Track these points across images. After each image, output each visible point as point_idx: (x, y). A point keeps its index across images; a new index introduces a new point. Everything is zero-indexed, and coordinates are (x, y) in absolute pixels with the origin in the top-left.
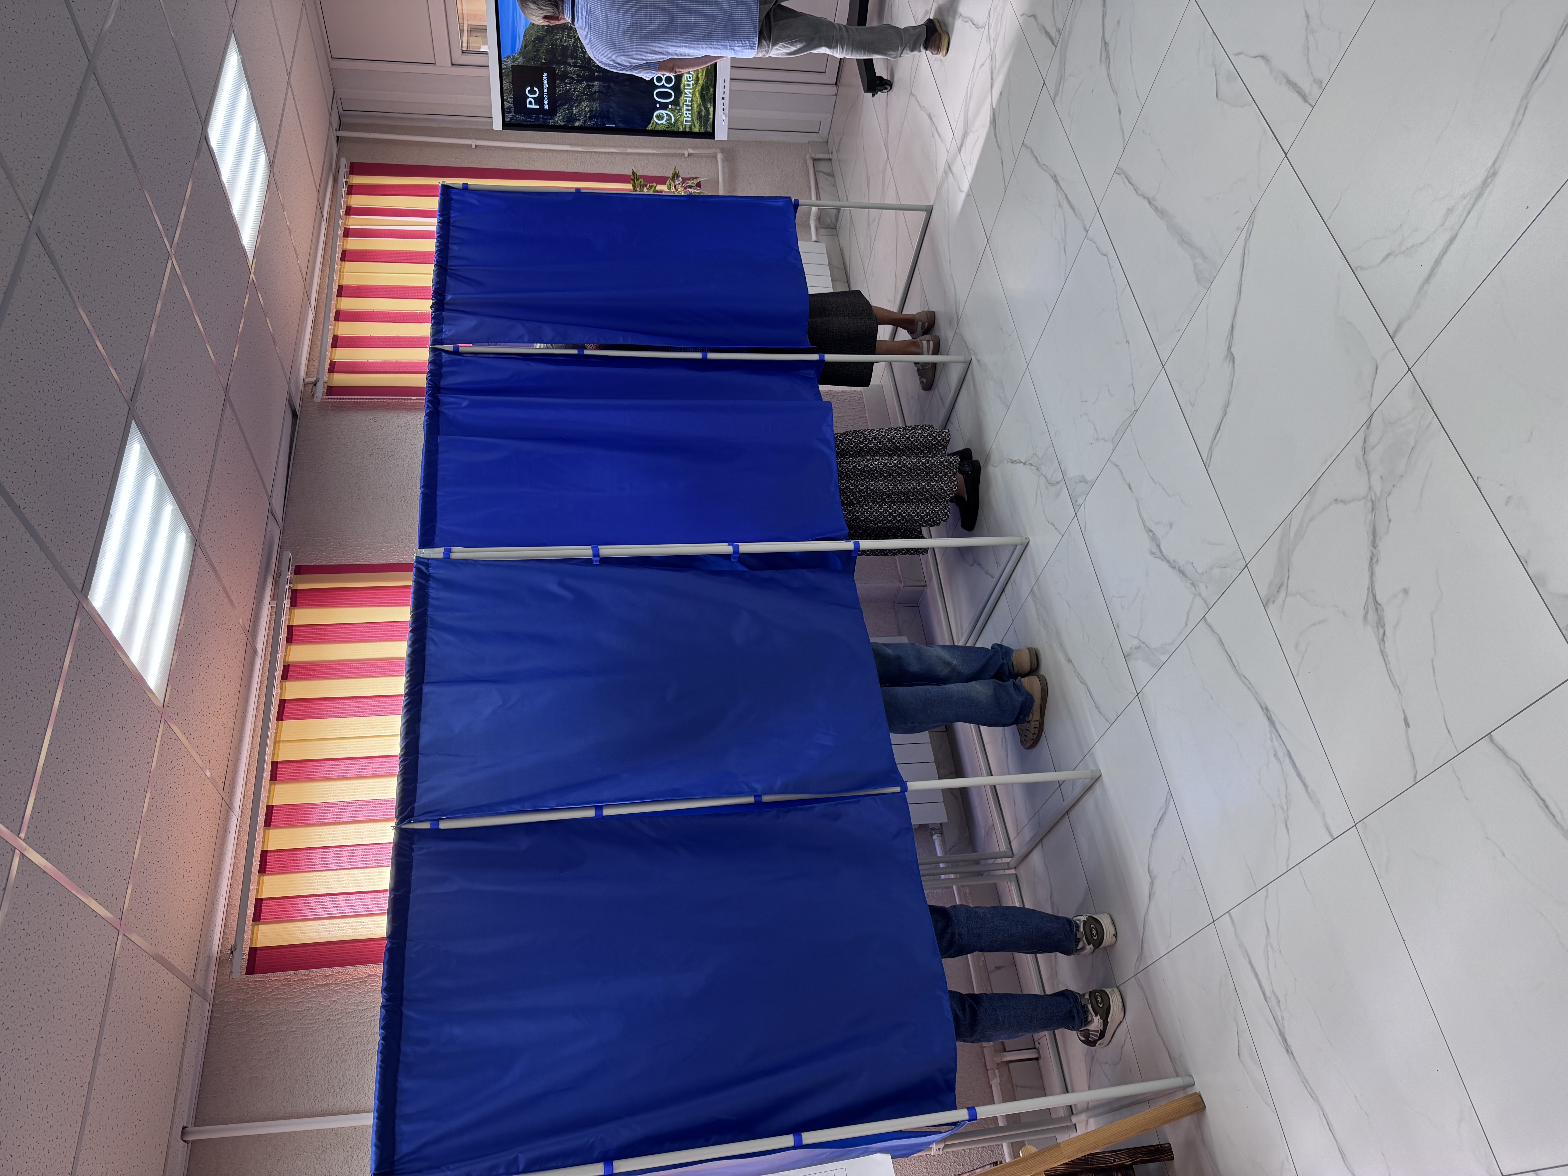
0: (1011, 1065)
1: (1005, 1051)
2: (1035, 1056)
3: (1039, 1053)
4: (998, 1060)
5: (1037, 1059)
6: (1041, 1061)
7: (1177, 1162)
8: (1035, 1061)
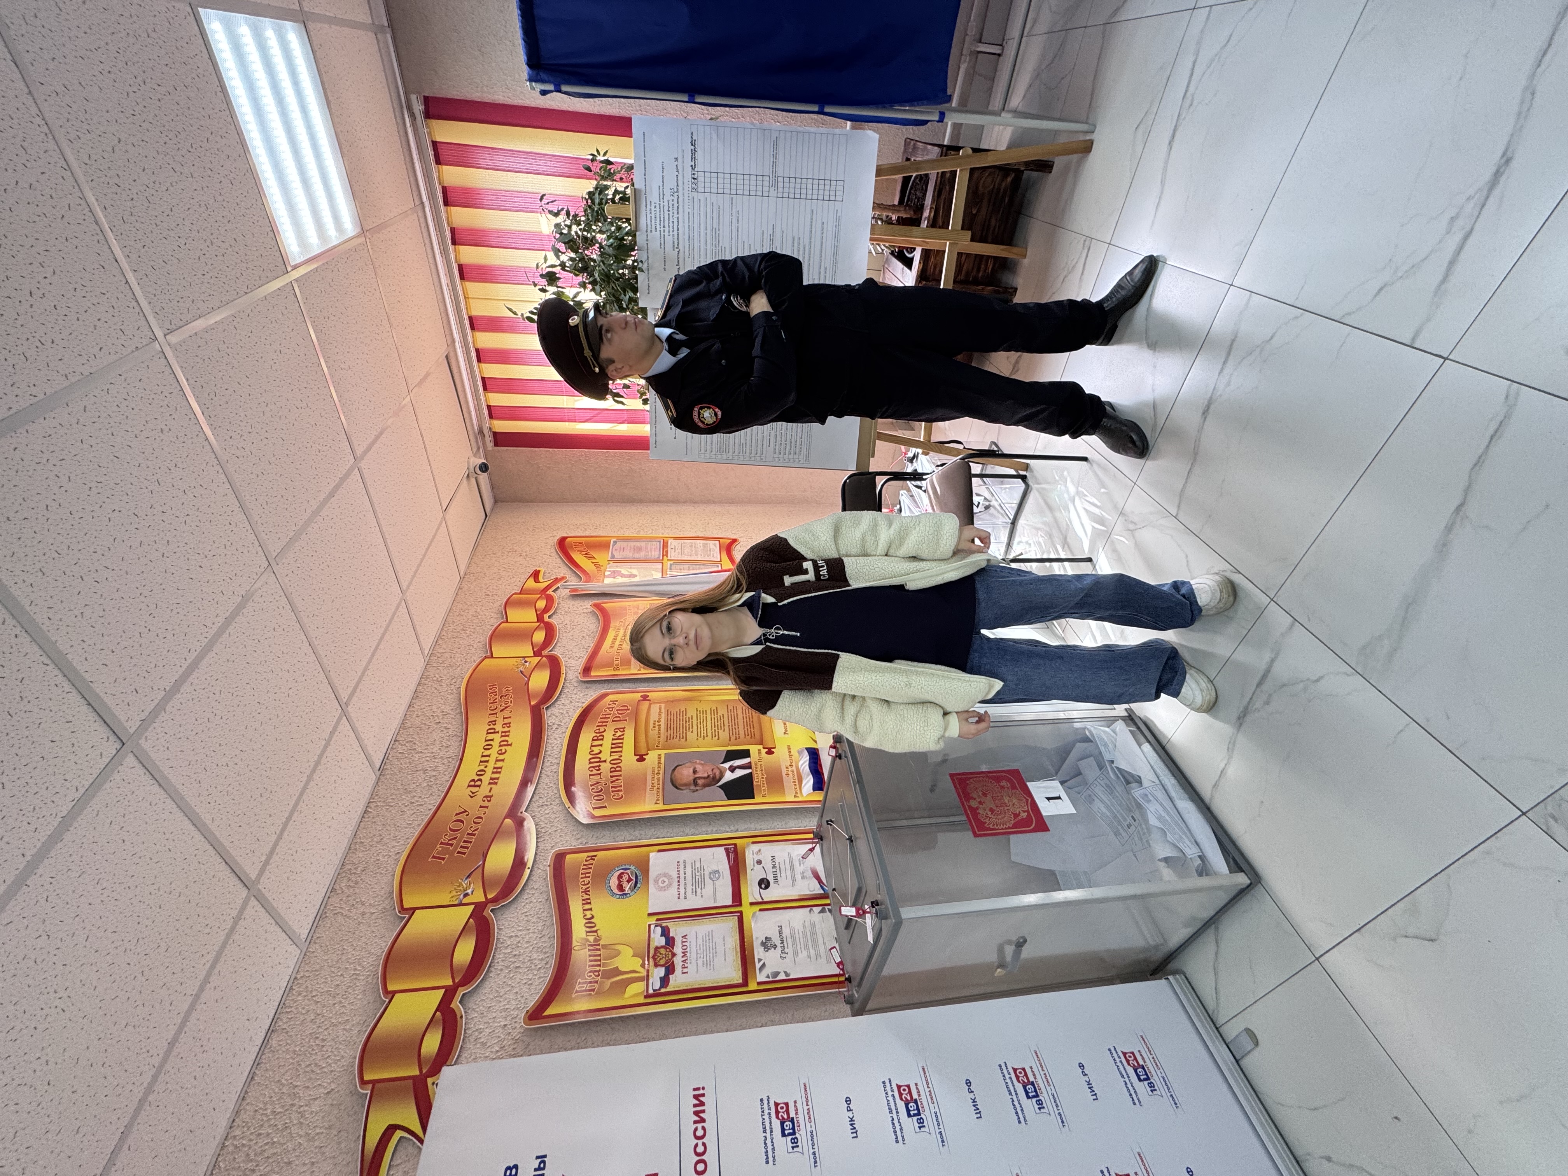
0: (980, 55)
1: (980, 42)
2: (999, 52)
3: (1003, 50)
4: (973, 48)
5: (999, 55)
6: (1001, 58)
7: (1051, 175)
8: (996, 57)
